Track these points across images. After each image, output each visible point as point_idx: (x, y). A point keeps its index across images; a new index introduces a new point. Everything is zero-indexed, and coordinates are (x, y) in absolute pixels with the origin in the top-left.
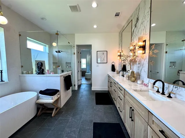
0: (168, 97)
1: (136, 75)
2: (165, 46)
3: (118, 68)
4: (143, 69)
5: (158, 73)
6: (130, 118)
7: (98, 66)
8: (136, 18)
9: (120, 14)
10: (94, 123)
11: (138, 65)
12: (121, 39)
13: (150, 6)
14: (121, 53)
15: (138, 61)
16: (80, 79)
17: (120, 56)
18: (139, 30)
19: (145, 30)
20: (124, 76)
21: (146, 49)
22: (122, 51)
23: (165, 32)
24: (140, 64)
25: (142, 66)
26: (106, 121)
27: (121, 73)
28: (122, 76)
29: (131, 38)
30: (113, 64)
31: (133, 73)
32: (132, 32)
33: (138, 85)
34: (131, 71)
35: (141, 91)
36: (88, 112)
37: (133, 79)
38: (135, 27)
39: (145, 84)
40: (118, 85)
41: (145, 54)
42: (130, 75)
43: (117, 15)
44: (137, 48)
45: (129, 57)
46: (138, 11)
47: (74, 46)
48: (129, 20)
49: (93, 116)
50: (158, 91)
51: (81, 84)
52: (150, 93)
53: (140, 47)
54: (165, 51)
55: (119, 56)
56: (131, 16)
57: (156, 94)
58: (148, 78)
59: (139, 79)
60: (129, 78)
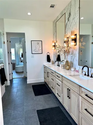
0: (91, 77)
1: (70, 64)
2: (91, 37)
3: (53, 58)
4: (75, 58)
5: (87, 61)
6: (68, 97)
7: (33, 57)
8: (68, 13)
9: (55, 6)
10: (38, 111)
11: (71, 56)
12: (55, 29)
13: (79, 6)
14: (55, 43)
15: (71, 51)
16: (11, 73)
17: (55, 46)
18: (71, 24)
19: (76, 25)
20: (59, 66)
21: (77, 42)
22: (56, 41)
23: (91, 25)
24: (73, 55)
25: (74, 56)
26: (47, 107)
27: (57, 63)
28: (58, 65)
29: (65, 30)
30: (48, 54)
31: (67, 62)
32: (66, 25)
33: (72, 72)
34: (65, 61)
35: (74, 76)
36: (29, 104)
37: (68, 67)
38: (68, 20)
39: (76, 70)
40: (56, 73)
41: (76, 46)
42: (65, 64)
43: (52, 6)
44: (70, 40)
45: (64, 48)
46: (70, 7)
47: (3, 34)
48: (62, 12)
49: (34, 106)
50: (85, 75)
51: (13, 79)
52: (80, 76)
53: (73, 40)
54: (91, 42)
55: (53, 46)
56: (64, 9)
57: (84, 76)
58: (79, 65)
59: (73, 67)
60: (64, 67)
